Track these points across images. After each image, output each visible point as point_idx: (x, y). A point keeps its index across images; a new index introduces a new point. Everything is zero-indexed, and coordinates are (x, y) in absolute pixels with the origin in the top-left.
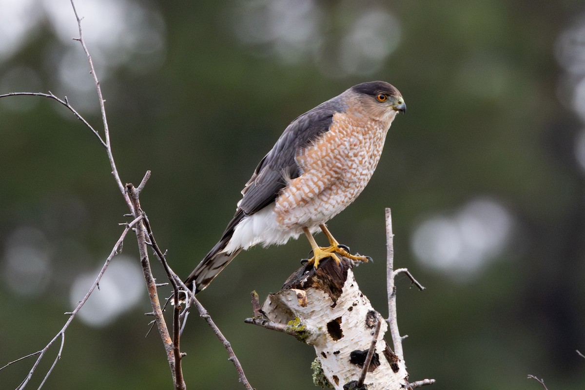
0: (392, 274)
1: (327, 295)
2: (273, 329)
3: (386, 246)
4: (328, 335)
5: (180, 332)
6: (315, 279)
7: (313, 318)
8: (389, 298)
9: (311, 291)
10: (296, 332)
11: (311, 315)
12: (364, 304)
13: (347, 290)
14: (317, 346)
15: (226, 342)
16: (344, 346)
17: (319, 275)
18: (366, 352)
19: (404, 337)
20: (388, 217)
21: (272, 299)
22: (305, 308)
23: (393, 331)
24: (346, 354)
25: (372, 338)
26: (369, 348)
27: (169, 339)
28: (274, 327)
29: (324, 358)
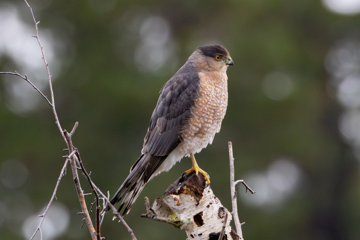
0: (234, 184)
1: (193, 198)
2: (159, 220)
3: (229, 166)
4: (194, 223)
5: (101, 223)
6: (185, 188)
7: (185, 213)
8: (232, 199)
9: (183, 195)
10: (174, 222)
11: (183, 211)
12: (217, 203)
13: (205, 194)
14: (187, 230)
15: (130, 229)
16: (205, 230)
17: (188, 185)
18: (219, 234)
19: (243, 224)
20: (230, 147)
21: (158, 202)
22: (179, 206)
23: (236, 220)
24: (206, 235)
25: (222, 225)
26: (221, 231)
27: (93, 229)
28: (160, 219)
29: (192, 238)
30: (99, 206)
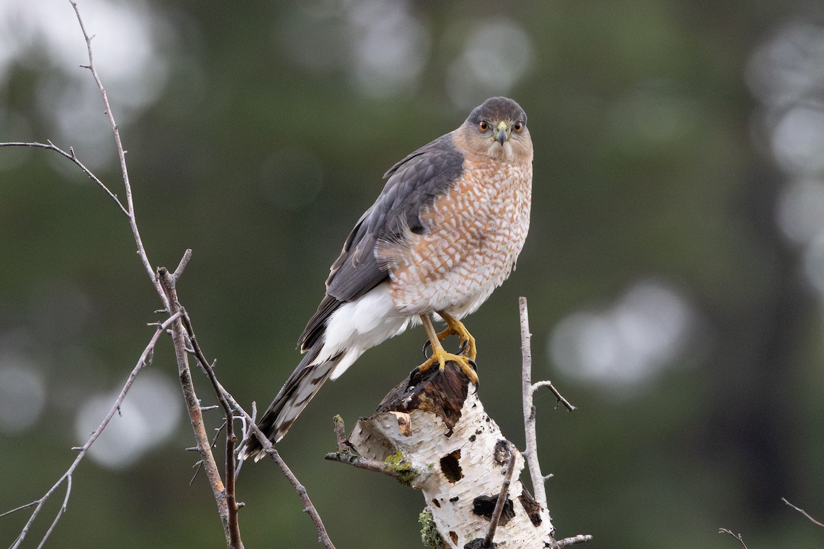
0: (529, 390)
1: (439, 420)
2: (365, 467)
3: (521, 350)
4: (442, 475)
5: (236, 473)
6: (423, 397)
7: (421, 451)
8: (525, 422)
9: (417, 414)
10: (397, 471)
11: (418, 447)
12: (492, 432)
13: (467, 412)
14: (427, 490)
15: (300, 486)
16: (464, 490)
17: (429, 391)
18: (495, 499)
19: (548, 477)
20: (523, 309)
21: (362, 425)
22: (410, 437)
23: (533, 469)
24: (467, 501)
25: (503, 479)
26: (499, 492)
27: (221, 484)
28: (367, 465)
29: (436, 507)
30: (234, 435)
